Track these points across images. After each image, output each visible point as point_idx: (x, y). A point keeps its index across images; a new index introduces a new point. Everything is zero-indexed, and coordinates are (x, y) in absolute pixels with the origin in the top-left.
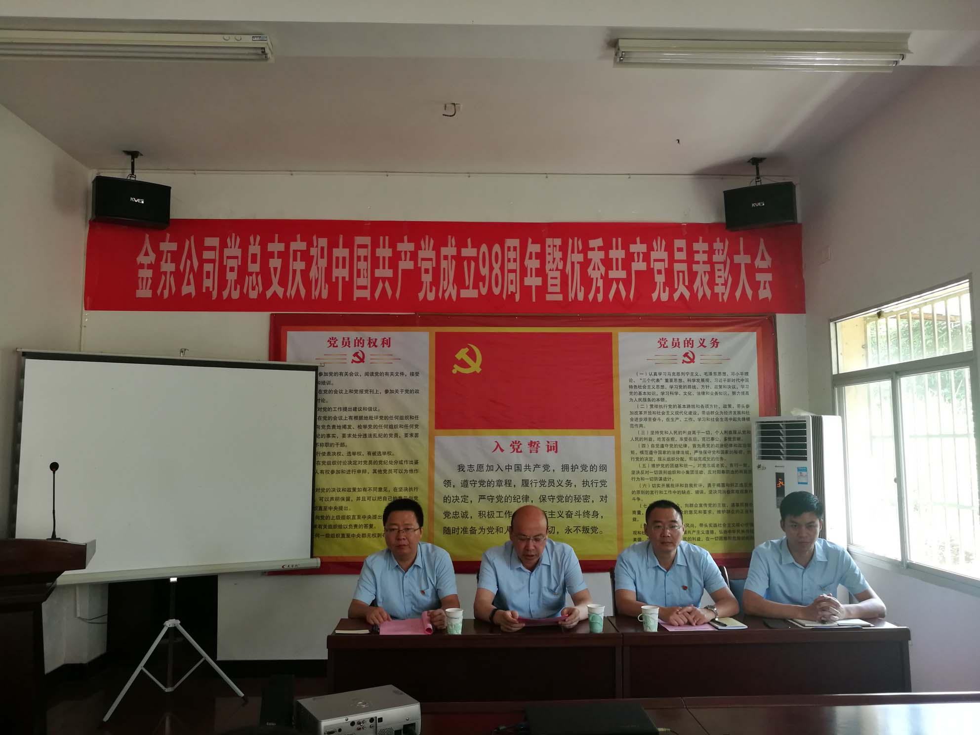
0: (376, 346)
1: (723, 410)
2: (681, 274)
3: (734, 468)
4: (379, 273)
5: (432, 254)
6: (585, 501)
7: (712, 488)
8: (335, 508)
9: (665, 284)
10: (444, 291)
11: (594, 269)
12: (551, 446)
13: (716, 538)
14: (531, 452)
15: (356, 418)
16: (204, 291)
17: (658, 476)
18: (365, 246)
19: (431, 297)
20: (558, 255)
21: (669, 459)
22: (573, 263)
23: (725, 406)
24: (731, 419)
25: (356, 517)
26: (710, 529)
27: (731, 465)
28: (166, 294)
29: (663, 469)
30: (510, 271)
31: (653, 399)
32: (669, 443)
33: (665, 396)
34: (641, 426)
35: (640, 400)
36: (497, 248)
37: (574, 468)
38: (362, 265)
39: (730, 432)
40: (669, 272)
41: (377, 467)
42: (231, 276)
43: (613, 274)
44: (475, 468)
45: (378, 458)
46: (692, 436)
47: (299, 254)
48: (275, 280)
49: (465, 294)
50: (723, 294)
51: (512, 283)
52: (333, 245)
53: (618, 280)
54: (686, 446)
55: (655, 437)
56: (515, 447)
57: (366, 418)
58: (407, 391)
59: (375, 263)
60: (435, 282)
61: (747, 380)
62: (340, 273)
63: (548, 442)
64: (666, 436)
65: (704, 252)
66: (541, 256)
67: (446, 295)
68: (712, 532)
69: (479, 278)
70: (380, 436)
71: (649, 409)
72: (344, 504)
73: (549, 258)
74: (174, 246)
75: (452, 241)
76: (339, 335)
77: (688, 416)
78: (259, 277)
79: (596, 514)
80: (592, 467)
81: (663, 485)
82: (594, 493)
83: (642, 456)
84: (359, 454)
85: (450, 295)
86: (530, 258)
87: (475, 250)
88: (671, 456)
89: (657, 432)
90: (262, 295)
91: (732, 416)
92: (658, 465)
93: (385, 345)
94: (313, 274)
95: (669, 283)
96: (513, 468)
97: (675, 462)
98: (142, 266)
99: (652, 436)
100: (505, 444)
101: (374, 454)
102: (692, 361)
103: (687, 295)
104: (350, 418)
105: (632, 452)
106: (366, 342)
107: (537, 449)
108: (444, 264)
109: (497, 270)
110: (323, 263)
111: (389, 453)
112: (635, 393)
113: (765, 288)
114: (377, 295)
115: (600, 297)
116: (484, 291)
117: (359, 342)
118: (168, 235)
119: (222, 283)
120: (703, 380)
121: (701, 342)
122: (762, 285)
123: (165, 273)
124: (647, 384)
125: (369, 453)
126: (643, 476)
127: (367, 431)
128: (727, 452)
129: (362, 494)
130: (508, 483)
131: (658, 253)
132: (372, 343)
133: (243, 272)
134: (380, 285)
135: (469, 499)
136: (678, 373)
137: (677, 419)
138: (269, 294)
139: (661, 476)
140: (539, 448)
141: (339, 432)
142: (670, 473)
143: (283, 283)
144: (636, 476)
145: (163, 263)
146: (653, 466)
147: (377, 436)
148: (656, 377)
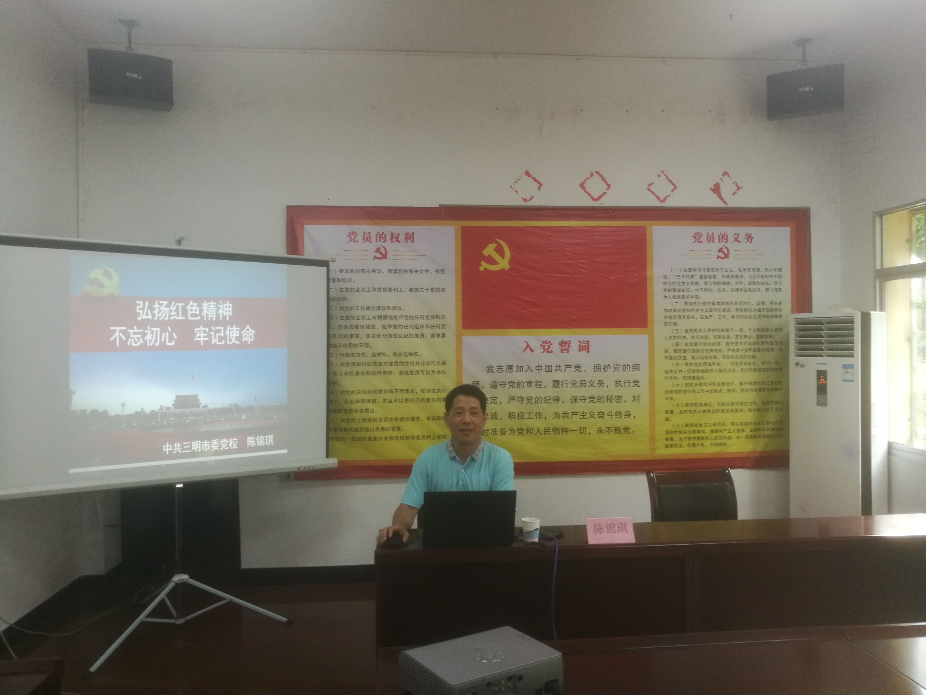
0: (399, 242)
1: (757, 307)
3: (765, 366)
6: (617, 401)
7: (743, 387)
8: (361, 411)
12: (582, 346)
13: (747, 437)
14: (562, 352)
15: (380, 317)
17: (691, 375)
21: (702, 358)
23: (758, 303)
24: (764, 316)
25: (383, 420)
26: (740, 427)
27: (763, 363)
29: (696, 368)
31: (687, 296)
32: (702, 341)
33: (698, 293)
34: (675, 323)
35: (674, 296)
37: (606, 368)
39: (763, 330)
41: (404, 368)
44: (505, 369)
45: (403, 359)
46: (725, 334)
54: (719, 344)
55: (689, 335)
56: (546, 347)
57: (391, 317)
58: (432, 289)
61: (780, 277)
63: (580, 342)
64: (700, 334)
68: (743, 430)
70: (405, 336)
71: (683, 307)
72: (370, 406)
76: (360, 228)
77: (722, 314)
79: (628, 414)
80: (625, 367)
81: (696, 384)
82: (627, 393)
83: (676, 354)
84: (384, 354)
88: (705, 354)
89: (691, 330)
91: (765, 313)
92: (691, 364)
93: (408, 240)
96: (544, 368)
97: (708, 361)
99: (686, 334)
100: (535, 344)
101: (400, 355)
102: (727, 256)
104: (374, 317)
105: (666, 351)
106: (388, 237)
107: (568, 348)
111: (416, 354)
112: (669, 290)
117: (381, 237)
120: (737, 277)
121: (736, 237)
124: (681, 280)
125: (395, 354)
126: (676, 375)
127: (392, 331)
128: (759, 350)
129: (389, 396)
130: (539, 384)
132: (395, 238)
135: (498, 401)
136: (713, 269)
137: (712, 316)
139: (694, 374)
140: (570, 348)
141: (363, 332)
142: (703, 371)
144: (669, 375)
146: (687, 365)
147: (403, 336)
148: (690, 274)
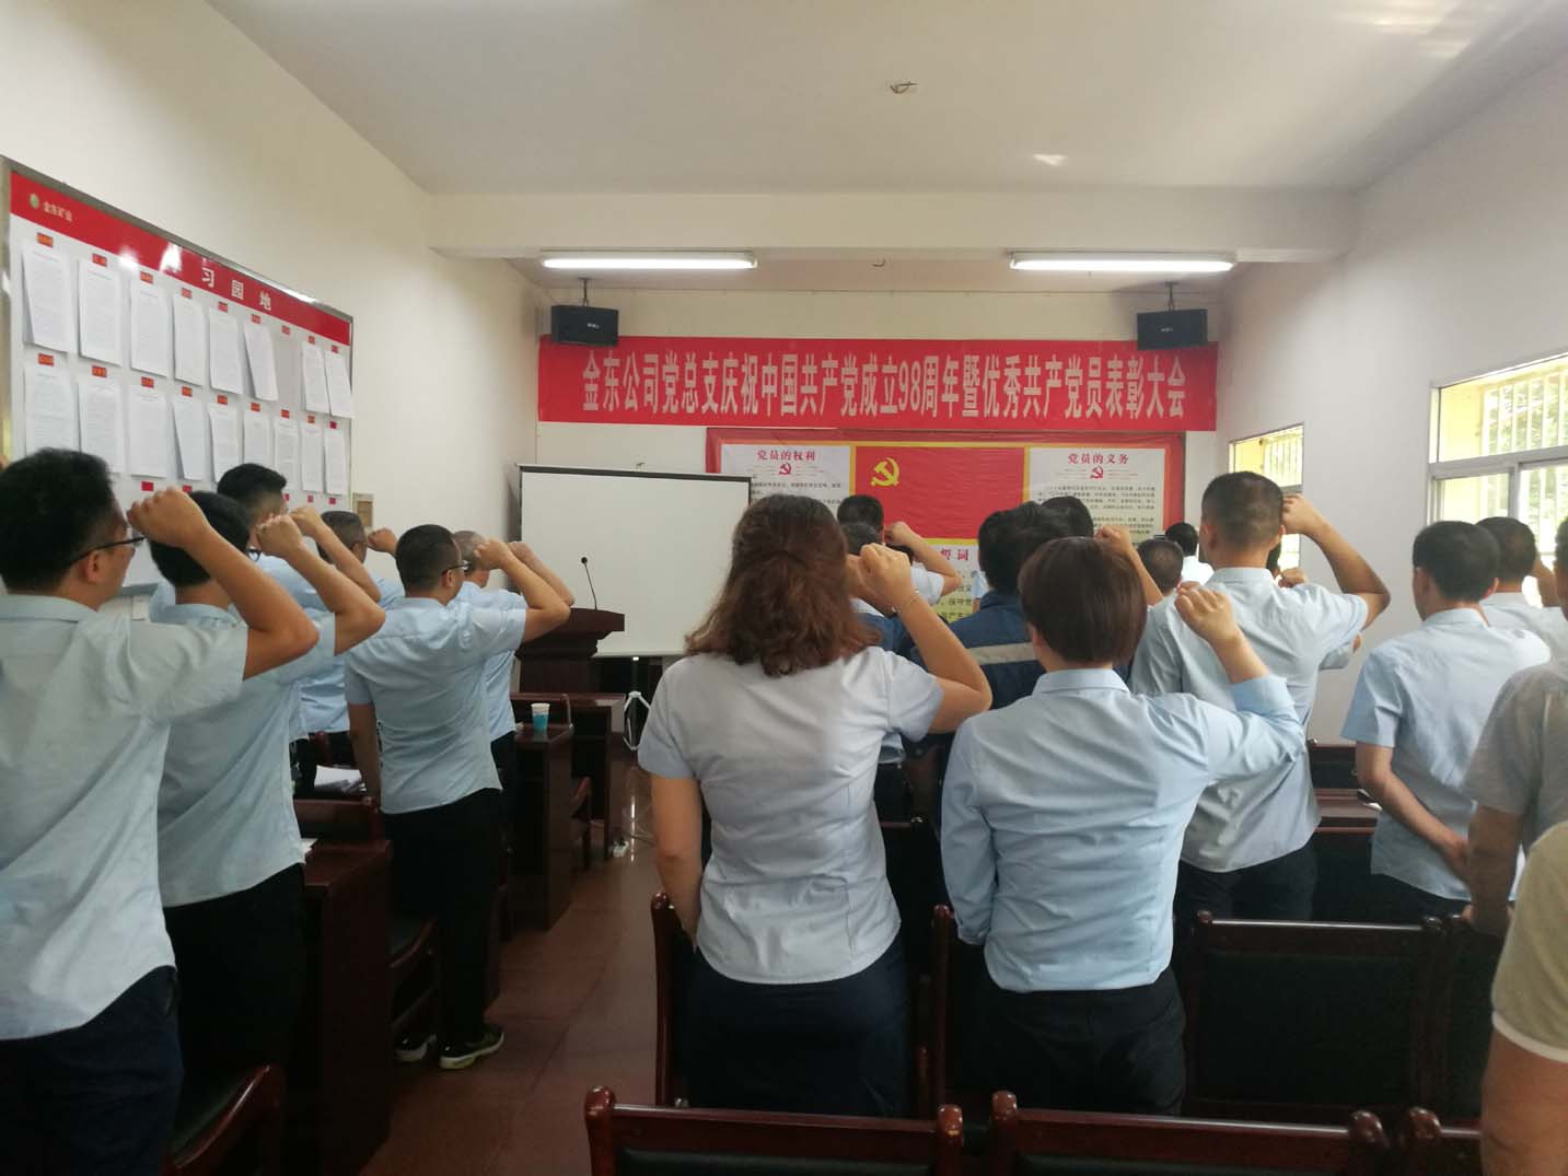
0: (801, 459)
2: (1094, 392)
4: (805, 389)
5: (855, 371)
9: (1078, 401)
10: (865, 407)
11: (1010, 386)
12: (962, 554)
16: (645, 404)
18: (792, 364)
19: (853, 413)
20: (976, 372)
22: (989, 381)
28: (611, 408)
30: (928, 387)
36: (916, 365)
38: (789, 382)
40: (1083, 390)
42: (670, 392)
43: (1028, 391)
47: (731, 371)
48: (710, 396)
49: (885, 409)
50: (1135, 411)
51: (930, 399)
52: (763, 362)
53: (1032, 397)
59: (801, 380)
60: (857, 399)
61: (1153, 495)
62: (769, 390)
63: (959, 550)
65: (1119, 370)
66: (959, 373)
67: (867, 412)
69: (898, 394)
73: (966, 375)
74: (616, 362)
75: (874, 358)
76: (768, 448)
78: (696, 393)
85: (871, 412)
86: (949, 375)
87: (896, 367)
90: (698, 410)
93: (810, 458)
94: (744, 390)
95: (1083, 400)
98: (588, 381)
102: (1100, 476)
103: (1099, 411)
106: (793, 455)
108: (865, 381)
109: (916, 386)
110: (753, 380)
113: (1177, 405)
114: (803, 410)
115: (1015, 414)
116: (903, 407)
117: (786, 455)
118: (611, 351)
119: (662, 399)
120: (1110, 495)
121: (1111, 457)
122: (1174, 403)
123: (609, 387)
131: (1074, 371)
132: (798, 456)
133: (681, 387)
134: (806, 401)
136: (1086, 488)
138: (705, 408)
143: (717, 399)
145: (607, 378)
